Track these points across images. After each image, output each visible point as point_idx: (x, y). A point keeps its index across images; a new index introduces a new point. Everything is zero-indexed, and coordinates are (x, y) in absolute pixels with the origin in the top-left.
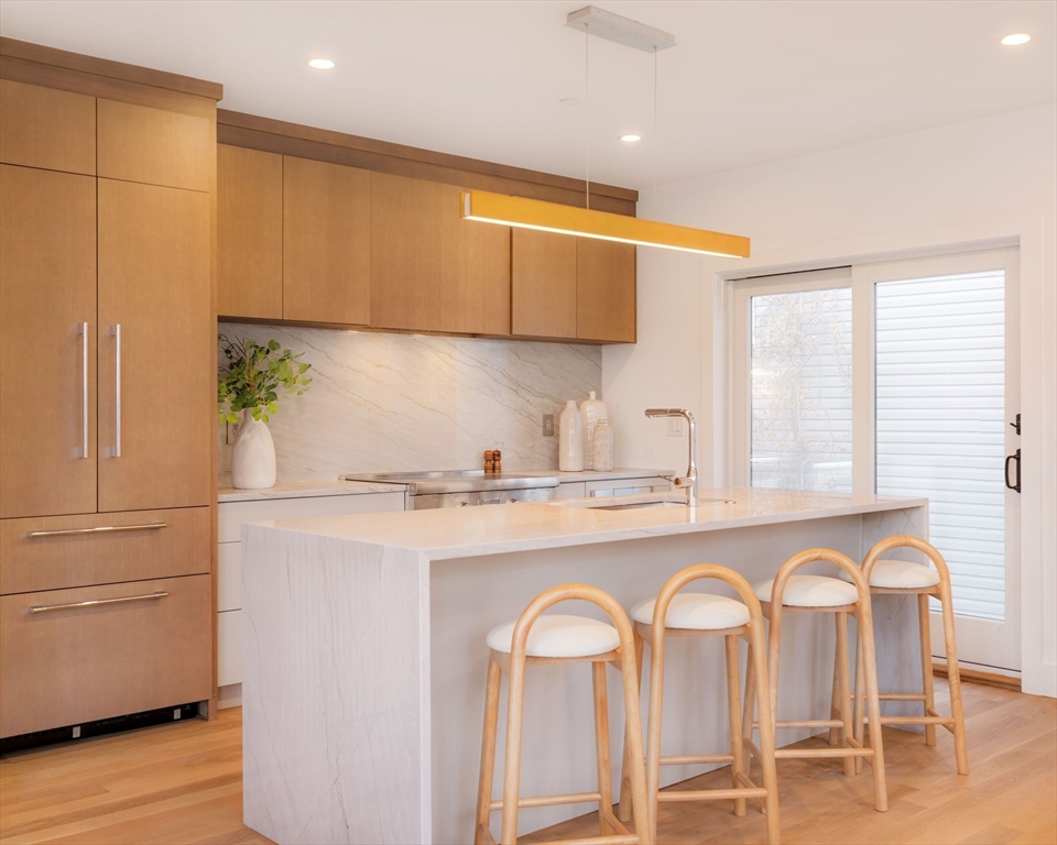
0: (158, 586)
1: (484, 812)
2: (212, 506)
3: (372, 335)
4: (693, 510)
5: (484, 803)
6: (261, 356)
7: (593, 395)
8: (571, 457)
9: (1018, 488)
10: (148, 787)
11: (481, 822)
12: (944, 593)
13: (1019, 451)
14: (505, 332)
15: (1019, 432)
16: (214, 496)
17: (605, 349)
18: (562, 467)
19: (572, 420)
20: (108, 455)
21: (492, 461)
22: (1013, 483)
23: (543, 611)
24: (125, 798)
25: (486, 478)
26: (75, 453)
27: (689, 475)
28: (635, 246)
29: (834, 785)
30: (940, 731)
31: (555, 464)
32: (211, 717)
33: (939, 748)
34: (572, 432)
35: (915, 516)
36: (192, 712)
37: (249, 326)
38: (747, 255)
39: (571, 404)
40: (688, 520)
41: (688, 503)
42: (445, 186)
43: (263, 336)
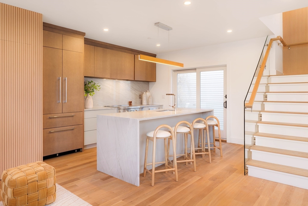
0: (73, 127)
1: (145, 166)
2: (83, 112)
3: (109, 80)
4: (175, 112)
5: (146, 164)
6: (90, 83)
7: (148, 91)
8: (144, 102)
9: (226, 108)
10: (76, 164)
11: (145, 167)
12: (218, 125)
13: (226, 101)
14: (133, 79)
15: (226, 98)
16: (83, 110)
17: (150, 83)
18: (143, 104)
19: (145, 96)
20: (64, 102)
21: (130, 103)
22: (225, 107)
23: (159, 129)
24: (72, 166)
25: (129, 106)
26: (58, 102)
27: (175, 105)
28: (156, 63)
29: (201, 159)
30: (216, 149)
31: (141, 103)
32: (83, 151)
33: (216, 152)
34: (145, 98)
35: (211, 112)
36: (79, 150)
37: (87, 78)
38: (183, 67)
39: (145, 93)
40: (174, 114)
41: (174, 110)
42: (123, 53)
43: (90, 80)
